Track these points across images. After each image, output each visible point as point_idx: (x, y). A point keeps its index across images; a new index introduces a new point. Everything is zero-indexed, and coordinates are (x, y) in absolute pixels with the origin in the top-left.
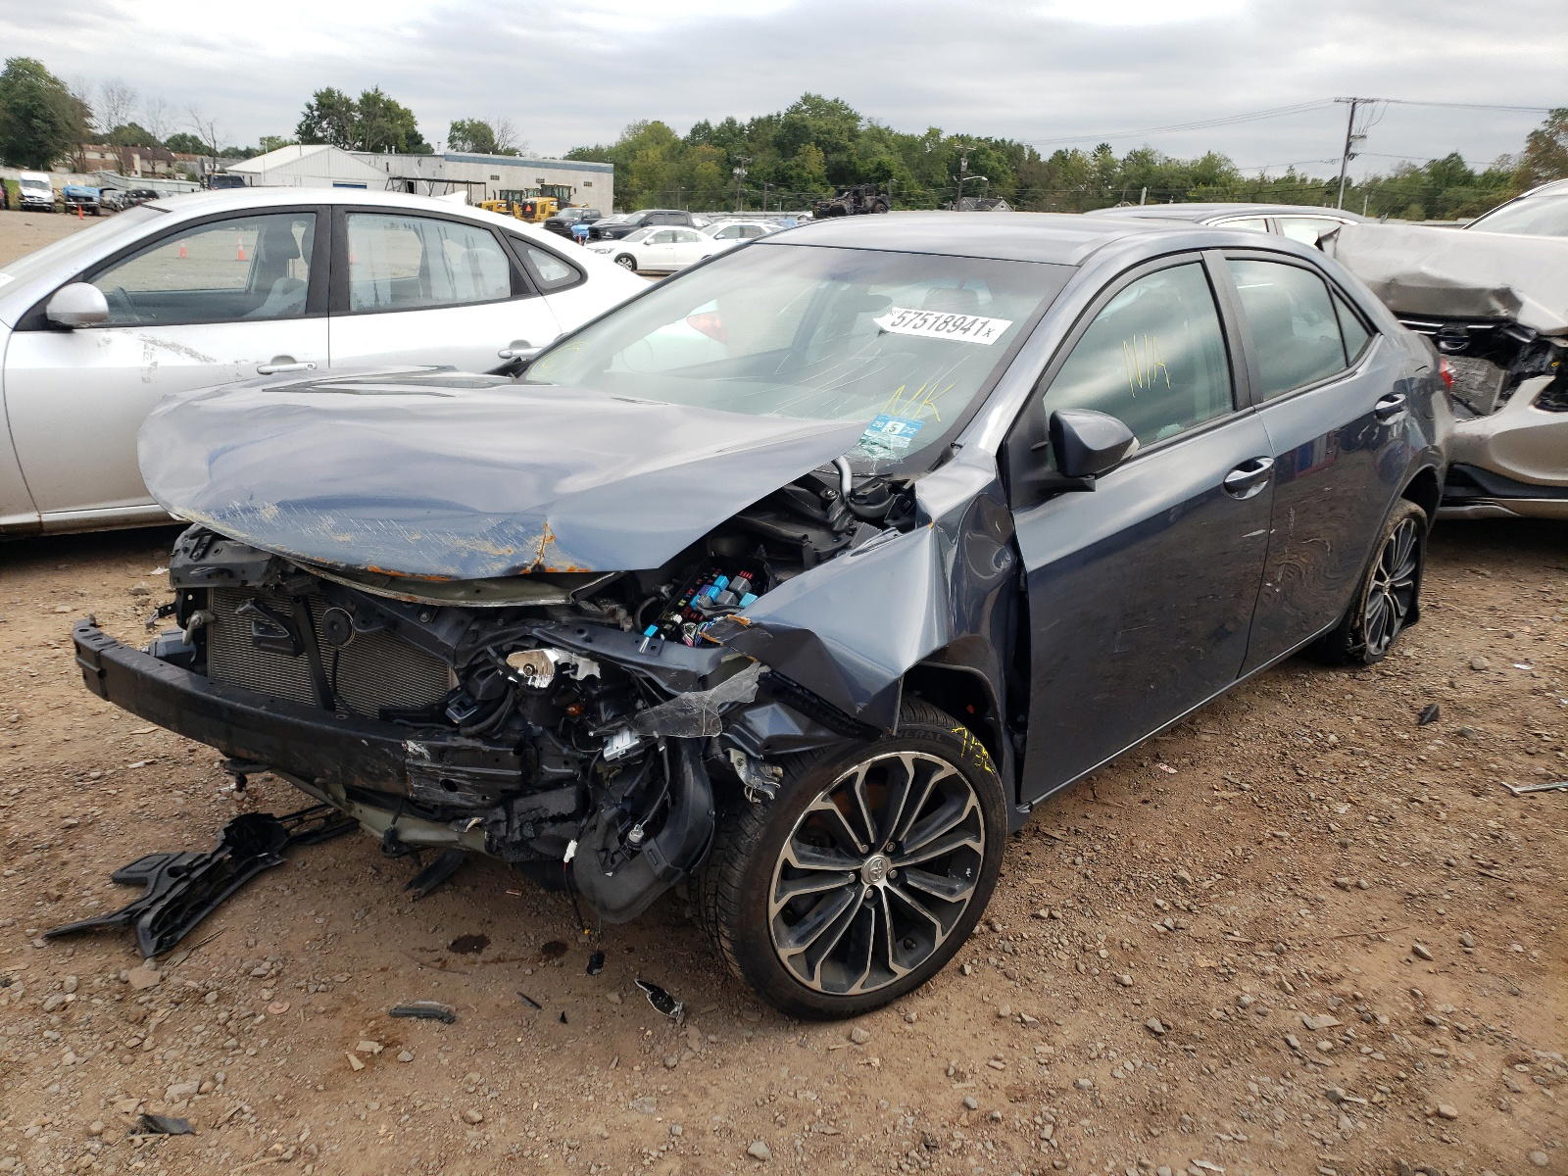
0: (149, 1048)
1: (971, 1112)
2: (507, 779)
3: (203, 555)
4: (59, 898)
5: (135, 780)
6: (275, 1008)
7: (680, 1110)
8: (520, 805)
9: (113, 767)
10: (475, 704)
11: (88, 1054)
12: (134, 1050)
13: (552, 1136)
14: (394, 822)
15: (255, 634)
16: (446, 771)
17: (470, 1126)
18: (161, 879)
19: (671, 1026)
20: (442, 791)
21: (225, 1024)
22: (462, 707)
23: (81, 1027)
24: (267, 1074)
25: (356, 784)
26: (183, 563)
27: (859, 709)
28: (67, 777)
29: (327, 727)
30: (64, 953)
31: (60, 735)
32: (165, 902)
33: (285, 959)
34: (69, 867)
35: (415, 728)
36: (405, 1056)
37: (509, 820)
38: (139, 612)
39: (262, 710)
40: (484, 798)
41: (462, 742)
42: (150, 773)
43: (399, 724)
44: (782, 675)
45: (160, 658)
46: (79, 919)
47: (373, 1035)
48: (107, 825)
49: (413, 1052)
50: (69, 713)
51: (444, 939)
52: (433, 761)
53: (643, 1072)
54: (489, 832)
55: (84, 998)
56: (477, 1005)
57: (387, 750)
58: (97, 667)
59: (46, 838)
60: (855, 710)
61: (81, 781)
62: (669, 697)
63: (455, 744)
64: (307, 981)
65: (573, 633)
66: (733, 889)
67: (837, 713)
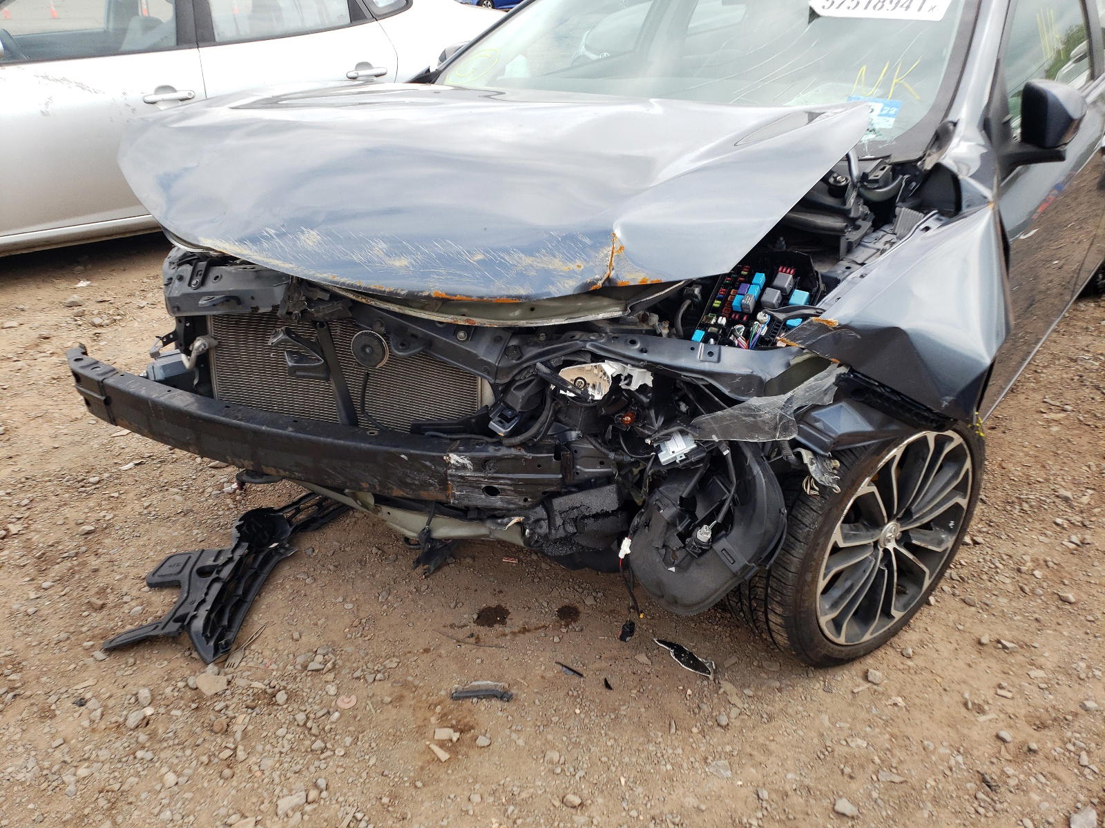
0: (243, 758)
1: (1006, 745)
2: (550, 483)
3: (203, 283)
4: (103, 606)
5: (130, 480)
6: (346, 702)
7: (753, 771)
8: (559, 503)
9: (106, 470)
10: (516, 416)
11: (188, 772)
12: (230, 762)
13: (653, 812)
14: (428, 523)
15: (290, 364)
16: (489, 478)
17: (573, 811)
18: (192, 580)
19: (705, 683)
20: (483, 496)
21: (305, 724)
22: (504, 420)
23: (171, 743)
24: (364, 775)
25: (394, 494)
26: (181, 292)
27: (945, 403)
28: (68, 484)
29: (363, 445)
30: (127, 663)
31: (48, 443)
32: (208, 606)
33: (334, 650)
34: (101, 573)
35: (450, 439)
36: (482, 741)
37: (550, 518)
38: (80, 323)
39: (289, 431)
40: (526, 500)
41: (504, 451)
42: (141, 473)
43: (433, 436)
44: (863, 375)
45: (160, 381)
46: (129, 627)
47: (443, 719)
48: (121, 528)
49: (488, 735)
50: (51, 422)
51: (467, 615)
52: (475, 470)
53: (702, 732)
54: (531, 530)
55: (162, 710)
56: (524, 678)
57: (428, 463)
58: (102, 395)
59: (69, 545)
60: (941, 404)
61: (83, 487)
62: (731, 402)
63: (499, 454)
64: (363, 671)
65: (626, 344)
66: (790, 574)
67: (919, 408)
